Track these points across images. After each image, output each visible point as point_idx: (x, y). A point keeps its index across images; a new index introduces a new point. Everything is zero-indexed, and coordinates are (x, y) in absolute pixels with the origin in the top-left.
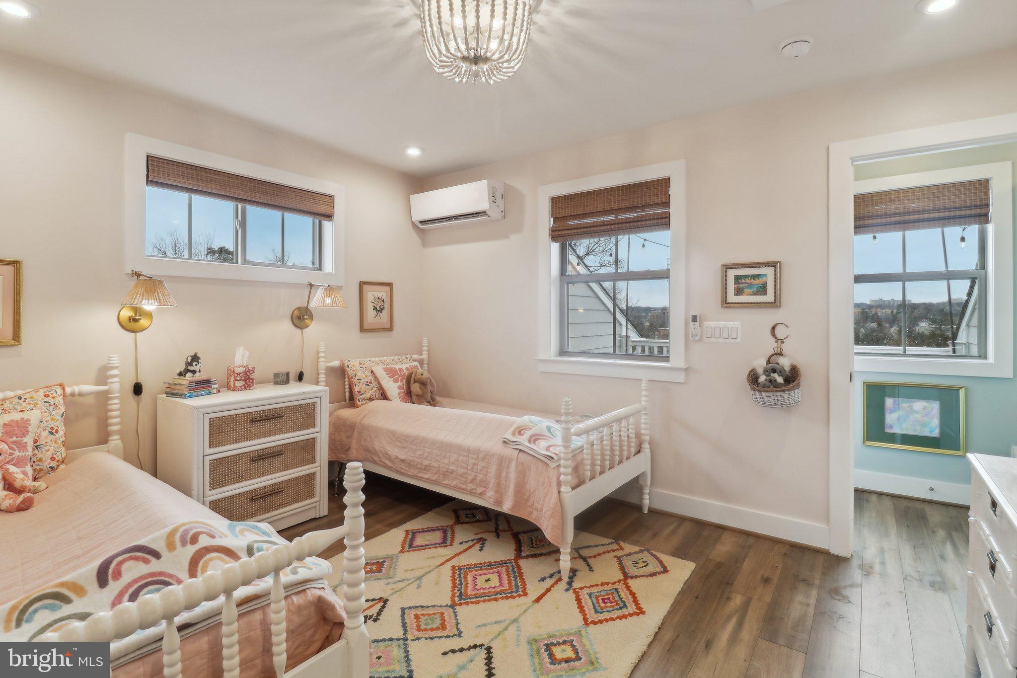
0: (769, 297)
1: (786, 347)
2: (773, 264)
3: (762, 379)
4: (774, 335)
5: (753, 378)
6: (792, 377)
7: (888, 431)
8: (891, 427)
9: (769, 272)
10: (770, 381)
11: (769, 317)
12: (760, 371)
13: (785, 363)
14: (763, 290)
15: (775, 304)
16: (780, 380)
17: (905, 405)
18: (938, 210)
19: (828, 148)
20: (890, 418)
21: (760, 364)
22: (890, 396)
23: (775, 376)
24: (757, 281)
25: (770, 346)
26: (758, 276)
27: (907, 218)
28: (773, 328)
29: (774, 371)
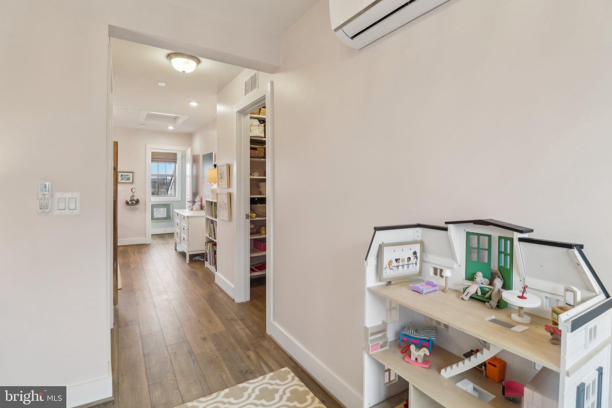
0: (131, 181)
1: (135, 194)
2: (132, 172)
3: (130, 203)
4: (132, 191)
5: (127, 203)
6: (137, 202)
7: (154, 217)
8: (155, 216)
9: (131, 174)
10: (132, 203)
11: (130, 186)
12: (129, 201)
13: (135, 198)
14: (129, 179)
15: (132, 183)
16: (135, 202)
17: (159, 210)
18: (166, 159)
19: (146, 145)
20: (155, 214)
21: (128, 199)
22: (155, 208)
23: (133, 201)
24: (127, 177)
25: (131, 194)
26: (128, 175)
27: (159, 160)
28: (132, 189)
29: (133, 200)
